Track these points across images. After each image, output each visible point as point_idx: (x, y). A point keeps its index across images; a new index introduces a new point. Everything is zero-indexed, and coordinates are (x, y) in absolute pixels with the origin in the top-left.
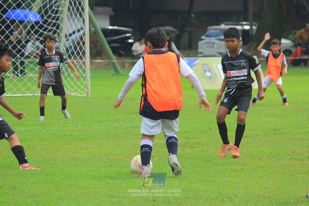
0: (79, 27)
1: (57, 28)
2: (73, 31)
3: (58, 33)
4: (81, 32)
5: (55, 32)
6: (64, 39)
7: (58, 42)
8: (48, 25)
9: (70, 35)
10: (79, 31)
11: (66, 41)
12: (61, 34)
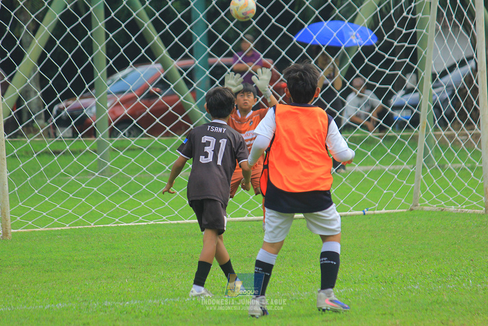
0: (464, 55)
1: (414, 59)
2: (450, 63)
3: (416, 72)
4: (469, 67)
5: (408, 70)
6: (428, 84)
7: (416, 91)
8: (393, 54)
9: (444, 74)
10: (462, 63)
11: (434, 88)
12: (423, 74)
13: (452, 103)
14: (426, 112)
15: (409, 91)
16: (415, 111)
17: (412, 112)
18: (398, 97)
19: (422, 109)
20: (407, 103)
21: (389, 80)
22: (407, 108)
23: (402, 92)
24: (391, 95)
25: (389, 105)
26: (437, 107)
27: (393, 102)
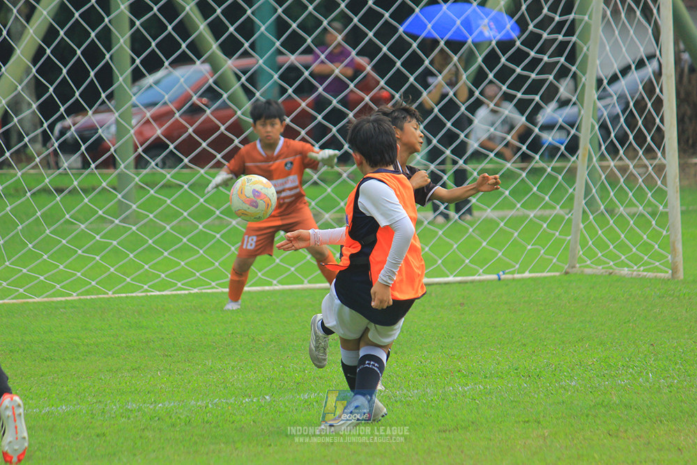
0: (642, 52)
1: (572, 58)
2: (623, 64)
3: (575, 76)
4: (650, 68)
5: (563, 73)
6: (592, 94)
7: (574, 104)
8: (542, 51)
9: (614, 79)
10: (640, 64)
11: (599, 99)
12: (583, 79)
13: (626, 120)
14: (588, 133)
15: (564, 103)
16: (573, 131)
17: (569, 133)
18: (549, 112)
19: (583, 129)
20: (560, 120)
21: (535, 87)
22: (561, 128)
23: (553, 105)
24: (538, 108)
25: (535, 124)
26: (604, 127)
27: (542, 118)
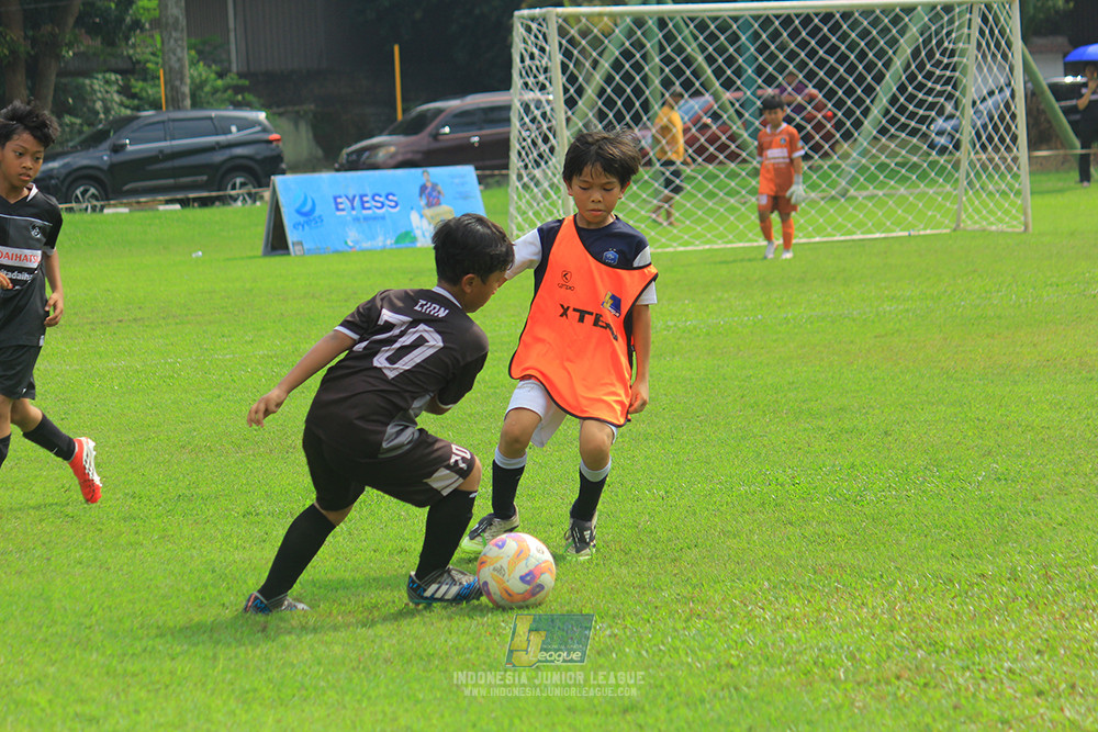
0: (1002, 82)
1: (955, 87)
2: (990, 90)
3: (957, 99)
4: (1007, 93)
5: (950, 97)
6: (969, 111)
7: (957, 117)
8: (936, 82)
10: (1001, 90)
11: (975, 113)
15: (951, 117)
16: (957, 136)
17: (954, 137)
18: (941, 123)
19: (964, 134)
20: (949, 128)
21: (931, 107)
22: (949, 133)
23: (943, 118)
24: (933, 120)
27: (936, 127)
